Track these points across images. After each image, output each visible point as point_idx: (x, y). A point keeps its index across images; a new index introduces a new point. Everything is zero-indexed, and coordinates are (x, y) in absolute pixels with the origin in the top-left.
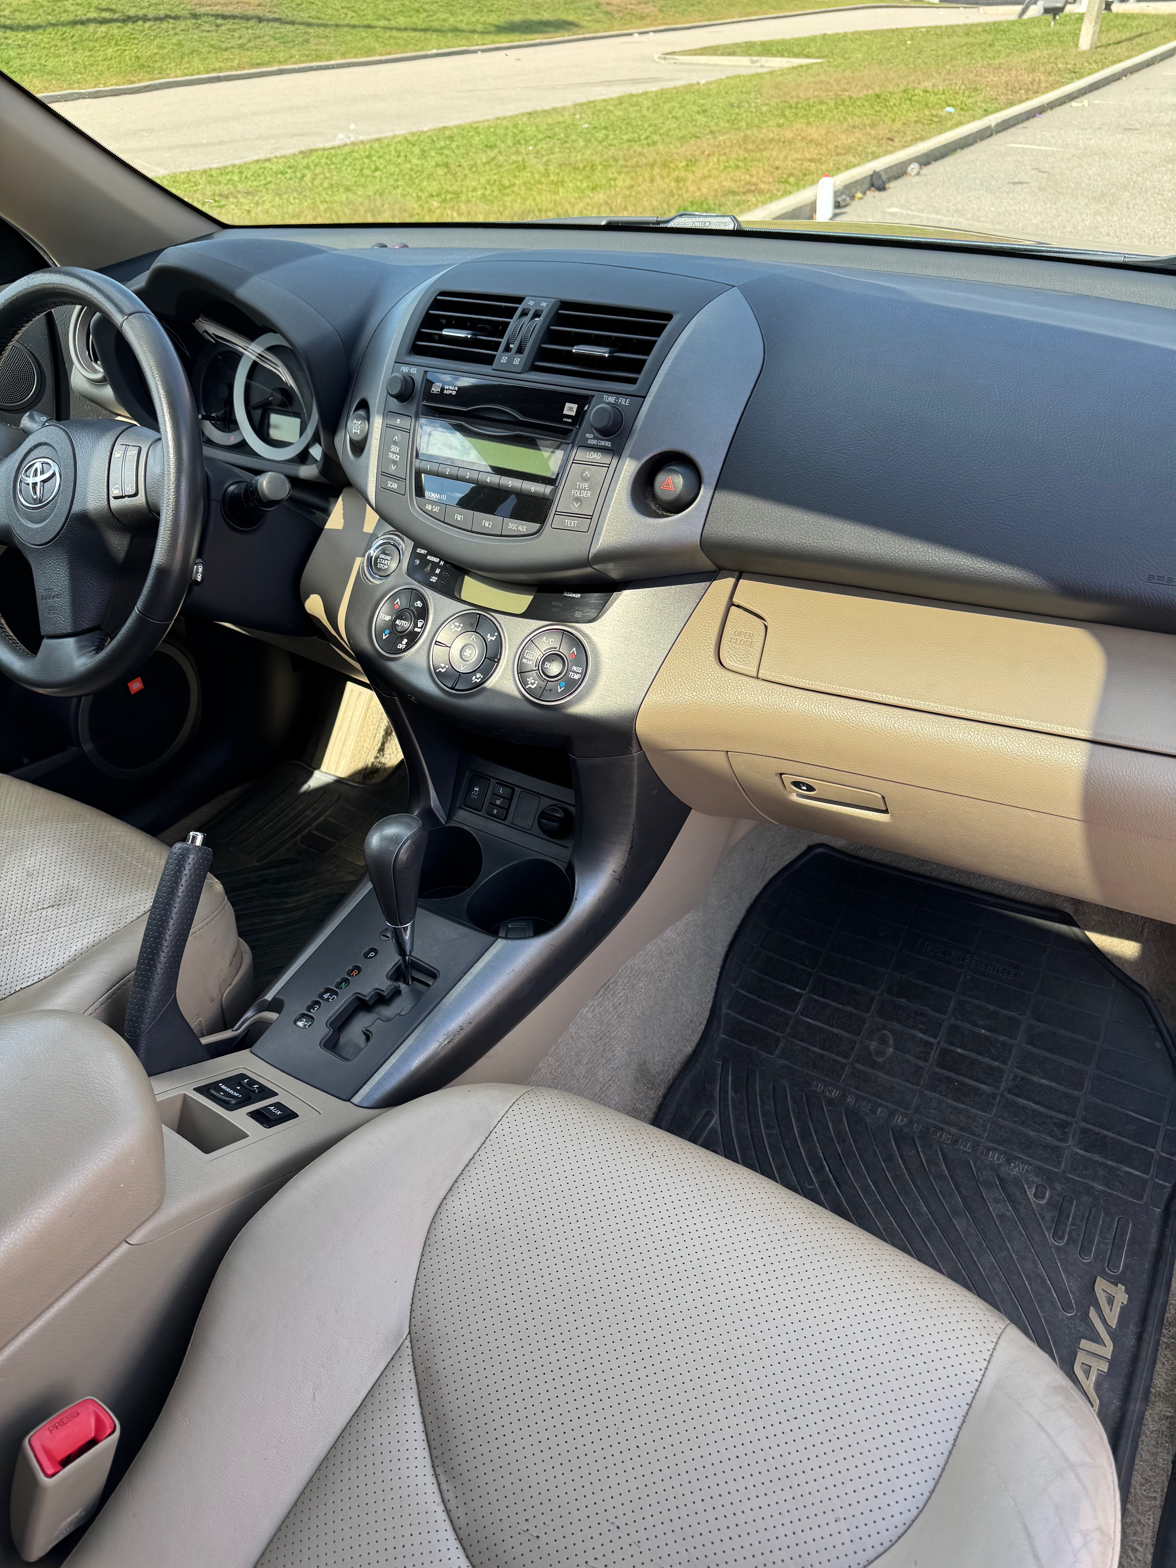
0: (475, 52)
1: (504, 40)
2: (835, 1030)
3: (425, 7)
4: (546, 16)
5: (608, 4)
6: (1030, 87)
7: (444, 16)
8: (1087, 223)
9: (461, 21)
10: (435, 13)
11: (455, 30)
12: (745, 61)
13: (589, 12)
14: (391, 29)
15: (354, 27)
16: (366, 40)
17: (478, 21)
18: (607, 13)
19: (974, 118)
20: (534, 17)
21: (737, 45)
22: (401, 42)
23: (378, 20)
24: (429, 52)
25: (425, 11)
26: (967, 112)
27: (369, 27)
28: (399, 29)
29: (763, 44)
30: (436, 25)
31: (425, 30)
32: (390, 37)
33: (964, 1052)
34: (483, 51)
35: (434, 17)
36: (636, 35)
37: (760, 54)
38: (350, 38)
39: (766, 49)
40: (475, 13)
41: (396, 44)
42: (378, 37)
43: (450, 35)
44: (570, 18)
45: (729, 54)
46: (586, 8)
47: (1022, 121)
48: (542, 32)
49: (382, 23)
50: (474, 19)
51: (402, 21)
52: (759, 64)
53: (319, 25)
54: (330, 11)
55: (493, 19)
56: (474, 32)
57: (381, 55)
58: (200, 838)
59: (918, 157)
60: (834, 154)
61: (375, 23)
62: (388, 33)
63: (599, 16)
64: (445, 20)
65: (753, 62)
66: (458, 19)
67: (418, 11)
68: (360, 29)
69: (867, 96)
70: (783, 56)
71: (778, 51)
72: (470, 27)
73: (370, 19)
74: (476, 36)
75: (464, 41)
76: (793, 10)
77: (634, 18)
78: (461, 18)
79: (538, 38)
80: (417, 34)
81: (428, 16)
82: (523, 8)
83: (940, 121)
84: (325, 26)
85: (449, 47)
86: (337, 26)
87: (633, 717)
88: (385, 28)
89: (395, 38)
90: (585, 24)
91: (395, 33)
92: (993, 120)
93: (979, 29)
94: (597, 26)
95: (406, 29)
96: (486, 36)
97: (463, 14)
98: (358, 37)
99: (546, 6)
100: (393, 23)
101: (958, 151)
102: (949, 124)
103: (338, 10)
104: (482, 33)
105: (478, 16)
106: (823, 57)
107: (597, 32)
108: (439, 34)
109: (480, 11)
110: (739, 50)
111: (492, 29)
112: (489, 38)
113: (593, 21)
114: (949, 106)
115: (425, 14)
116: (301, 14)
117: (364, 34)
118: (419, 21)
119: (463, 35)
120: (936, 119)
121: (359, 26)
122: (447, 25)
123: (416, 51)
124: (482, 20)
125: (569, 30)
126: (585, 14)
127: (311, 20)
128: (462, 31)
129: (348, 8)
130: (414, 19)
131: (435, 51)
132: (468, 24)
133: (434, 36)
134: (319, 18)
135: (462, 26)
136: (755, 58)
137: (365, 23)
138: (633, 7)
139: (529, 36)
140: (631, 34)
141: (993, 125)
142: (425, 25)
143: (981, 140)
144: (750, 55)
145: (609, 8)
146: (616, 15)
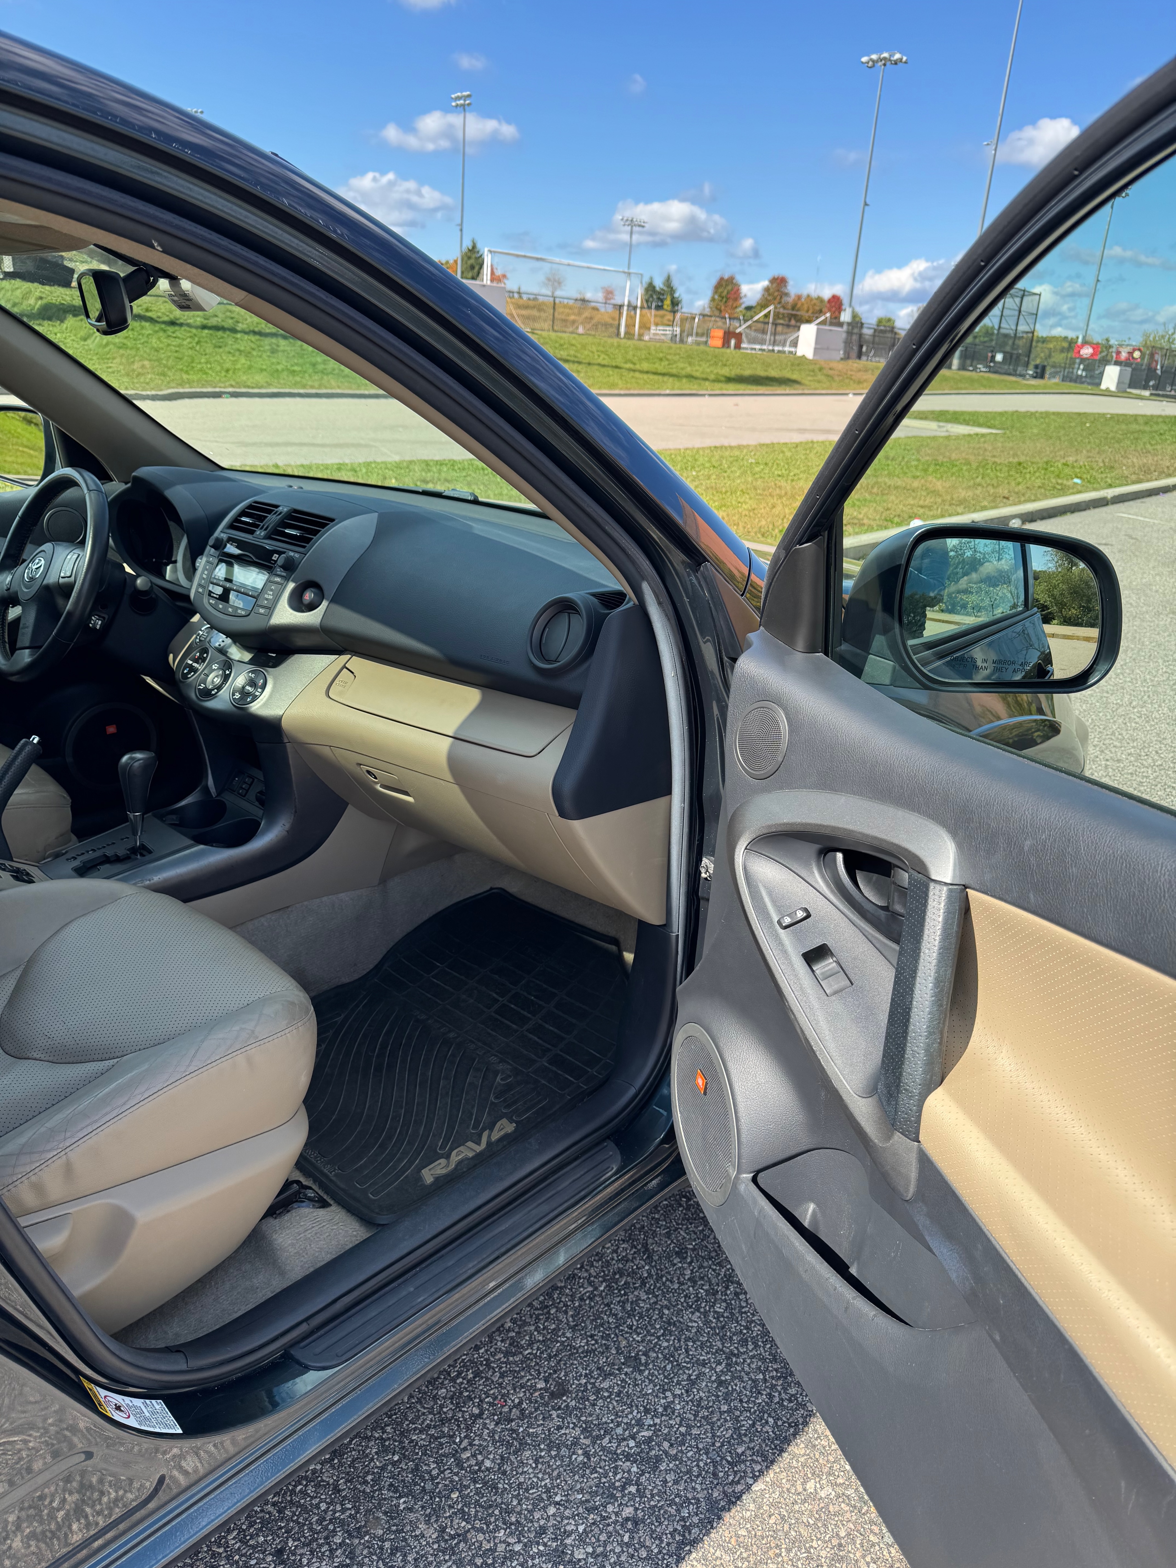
0: (704, 395)
1: (731, 388)
2: (447, 987)
3: (669, 357)
4: (773, 373)
5: (830, 369)
6: (1166, 470)
7: (681, 365)
8: (1144, 580)
9: (697, 371)
10: (675, 362)
11: (690, 377)
12: (933, 425)
13: (812, 373)
14: (634, 371)
15: (604, 366)
16: (612, 378)
17: (712, 372)
18: (828, 376)
19: (1095, 489)
20: (762, 373)
21: (933, 412)
22: (641, 382)
23: (626, 363)
24: (663, 392)
25: (668, 360)
26: (1091, 484)
27: (617, 367)
28: (641, 372)
29: (955, 413)
30: (674, 371)
31: (664, 375)
32: (633, 377)
33: (515, 1008)
34: (710, 395)
35: (674, 366)
36: (851, 395)
37: (948, 421)
38: (598, 374)
39: (956, 417)
40: (710, 365)
41: (637, 383)
42: (622, 375)
43: (684, 380)
44: (795, 377)
45: (921, 419)
46: (810, 371)
47: (1143, 497)
48: (766, 385)
49: (629, 366)
50: (708, 370)
51: (645, 366)
52: (945, 429)
53: (574, 362)
54: (586, 352)
55: (726, 372)
56: (706, 379)
57: (621, 389)
58: (36, 739)
59: (1022, 514)
60: (948, 503)
61: (622, 365)
62: (632, 374)
63: (822, 378)
64: (682, 369)
65: (939, 427)
66: (694, 369)
67: (661, 360)
68: (609, 369)
69: (1010, 463)
70: (968, 424)
71: (964, 420)
72: (704, 376)
73: (619, 361)
74: (707, 383)
75: (696, 387)
76: (1002, 389)
77: (852, 382)
78: (697, 368)
79: (761, 389)
80: (656, 377)
81: (669, 364)
82: (754, 365)
83: (1062, 489)
84: (579, 363)
85: (681, 389)
86: (589, 364)
87: (280, 719)
88: (630, 370)
89: (637, 378)
90: (807, 382)
91: (637, 375)
92: (1110, 493)
93: (1160, 420)
94: (817, 385)
95: (647, 372)
96: (716, 384)
97: (700, 366)
98: (605, 375)
99: (774, 366)
100: (638, 367)
101: (1069, 514)
102: (1071, 491)
103: (593, 352)
104: (714, 381)
105: (712, 368)
106: (1004, 429)
107: (816, 389)
108: (676, 379)
109: (716, 364)
110: (931, 416)
111: (723, 379)
112: (718, 385)
113: (814, 381)
114: (1077, 477)
115: (667, 363)
116: (562, 353)
117: (611, 373)
118: (660, 367)
119: (698, 381)
120: (1059, 487)
121: (608, 366)
122: (683, 373)
123: (652, 389)
124: (715, 371)
125: (791, 386)
126: (808, 375)
127: (569, 358)
128: (696, 378)
129: (602, 352)
130: (657, 365)
131: (668, 392)
132: (703, 373)
133: (671, 379)
134: (576, 357)
135: (698, 374)
136: (941, 424)
137: (614, 364)
138: (852, 373)
139: (754, 387)
140: (847, 394)
141: (1109, 497)
142: (664, 371)
143: (1094, 507)
144: (939, 421)
145: (831, 372)
146: (837, 378)
